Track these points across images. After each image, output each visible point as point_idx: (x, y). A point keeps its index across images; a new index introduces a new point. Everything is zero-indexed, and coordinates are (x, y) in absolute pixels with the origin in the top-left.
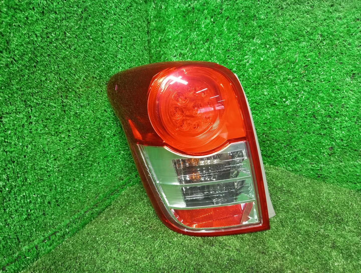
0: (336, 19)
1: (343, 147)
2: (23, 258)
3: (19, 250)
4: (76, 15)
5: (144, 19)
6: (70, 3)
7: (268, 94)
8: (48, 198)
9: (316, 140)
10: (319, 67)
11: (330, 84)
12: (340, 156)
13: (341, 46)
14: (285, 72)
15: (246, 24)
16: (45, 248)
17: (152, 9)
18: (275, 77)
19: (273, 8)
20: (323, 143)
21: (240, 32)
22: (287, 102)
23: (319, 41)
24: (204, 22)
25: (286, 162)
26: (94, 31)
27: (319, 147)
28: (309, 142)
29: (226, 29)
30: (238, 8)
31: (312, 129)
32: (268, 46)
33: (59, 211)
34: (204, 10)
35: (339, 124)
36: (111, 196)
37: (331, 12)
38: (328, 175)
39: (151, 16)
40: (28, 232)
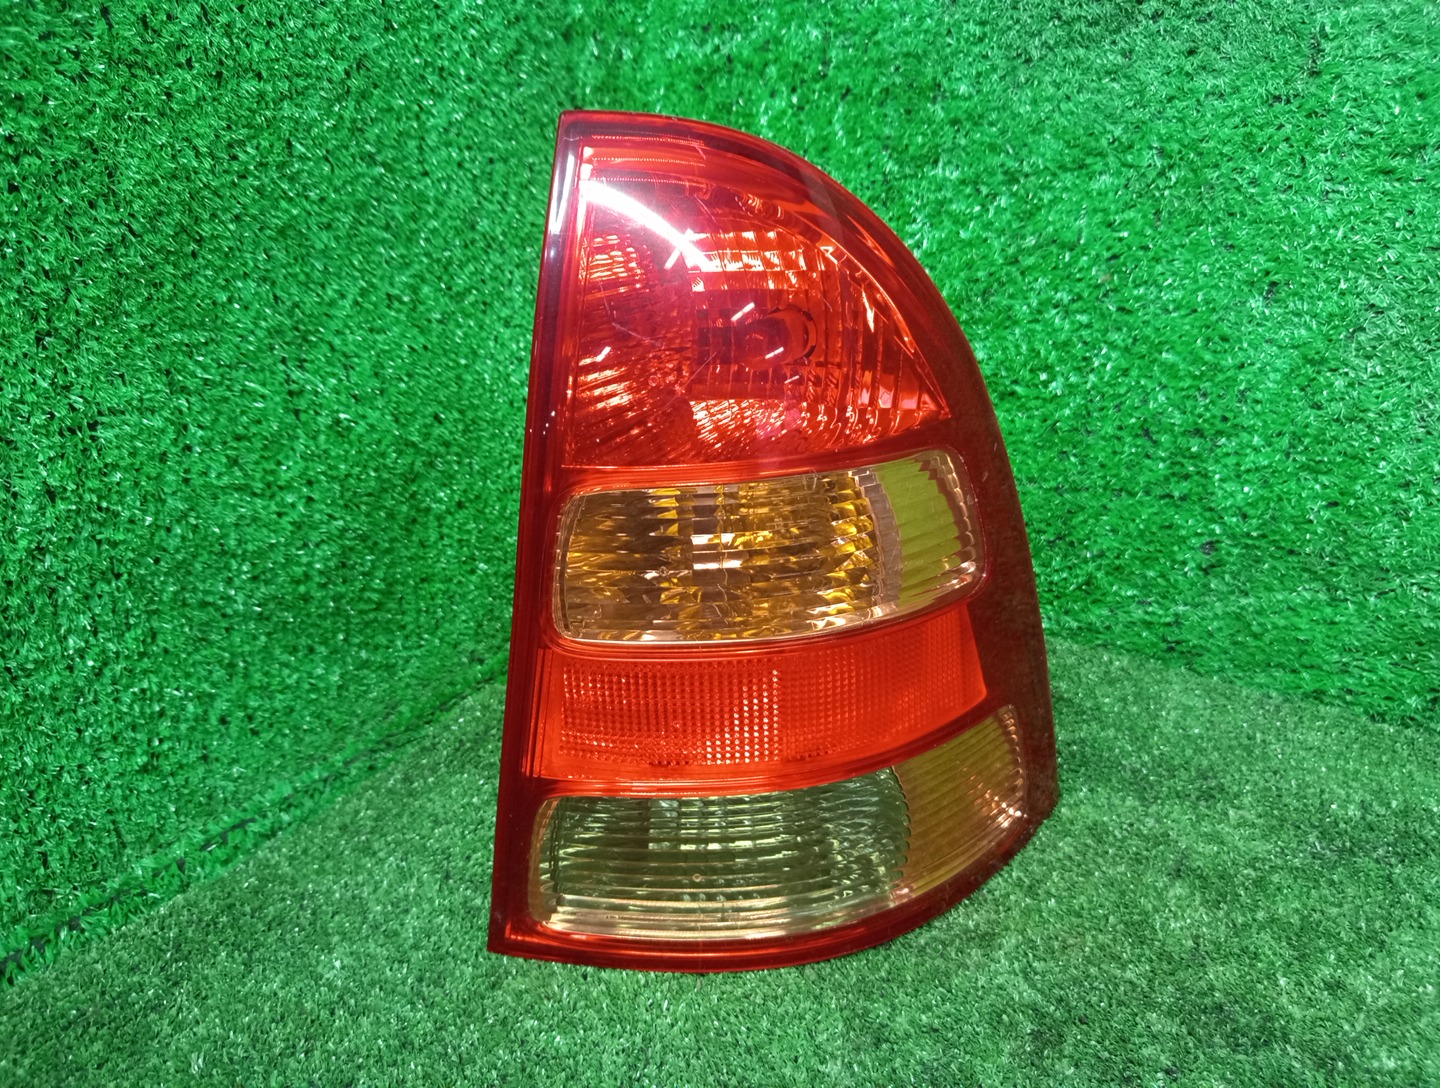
0: (1207, 96)
1: (1250, 542)
2: (138, 895)
3: (122, 869)
4: (325, 84)
5: (562, 96)
6: (306, 42)
7: (990, 358)
8: (221, 705)
9: (1156, 518)
10: (1157, 260)
11: (1196, 319)
12: (1239, 573)
13: (1226, 190)
14: (1042, 281)
15: (908, 112)
16: (208, 869)
17: (590, 63)
18: (1011, 296)
19: (997, 56)
20: (1181, 527)
21: (889, 142)
22: (1054, 384)
23: (1154, 173)
24: (767, 109)
25: (1058, 597)
26: (388, 138)
27: (1166, 540)
28: (1131, 525)
29: (840, 133)
30: (879, 60)
31: (1142, 479)
32: (984, 190)
33: (256, 752)
34: (766, 65)
35: (1231, 461)
36: (438, 713)
37: (1188, 74)
38: (1202, 642)
39: (585, 85)
40: (150, 813)
